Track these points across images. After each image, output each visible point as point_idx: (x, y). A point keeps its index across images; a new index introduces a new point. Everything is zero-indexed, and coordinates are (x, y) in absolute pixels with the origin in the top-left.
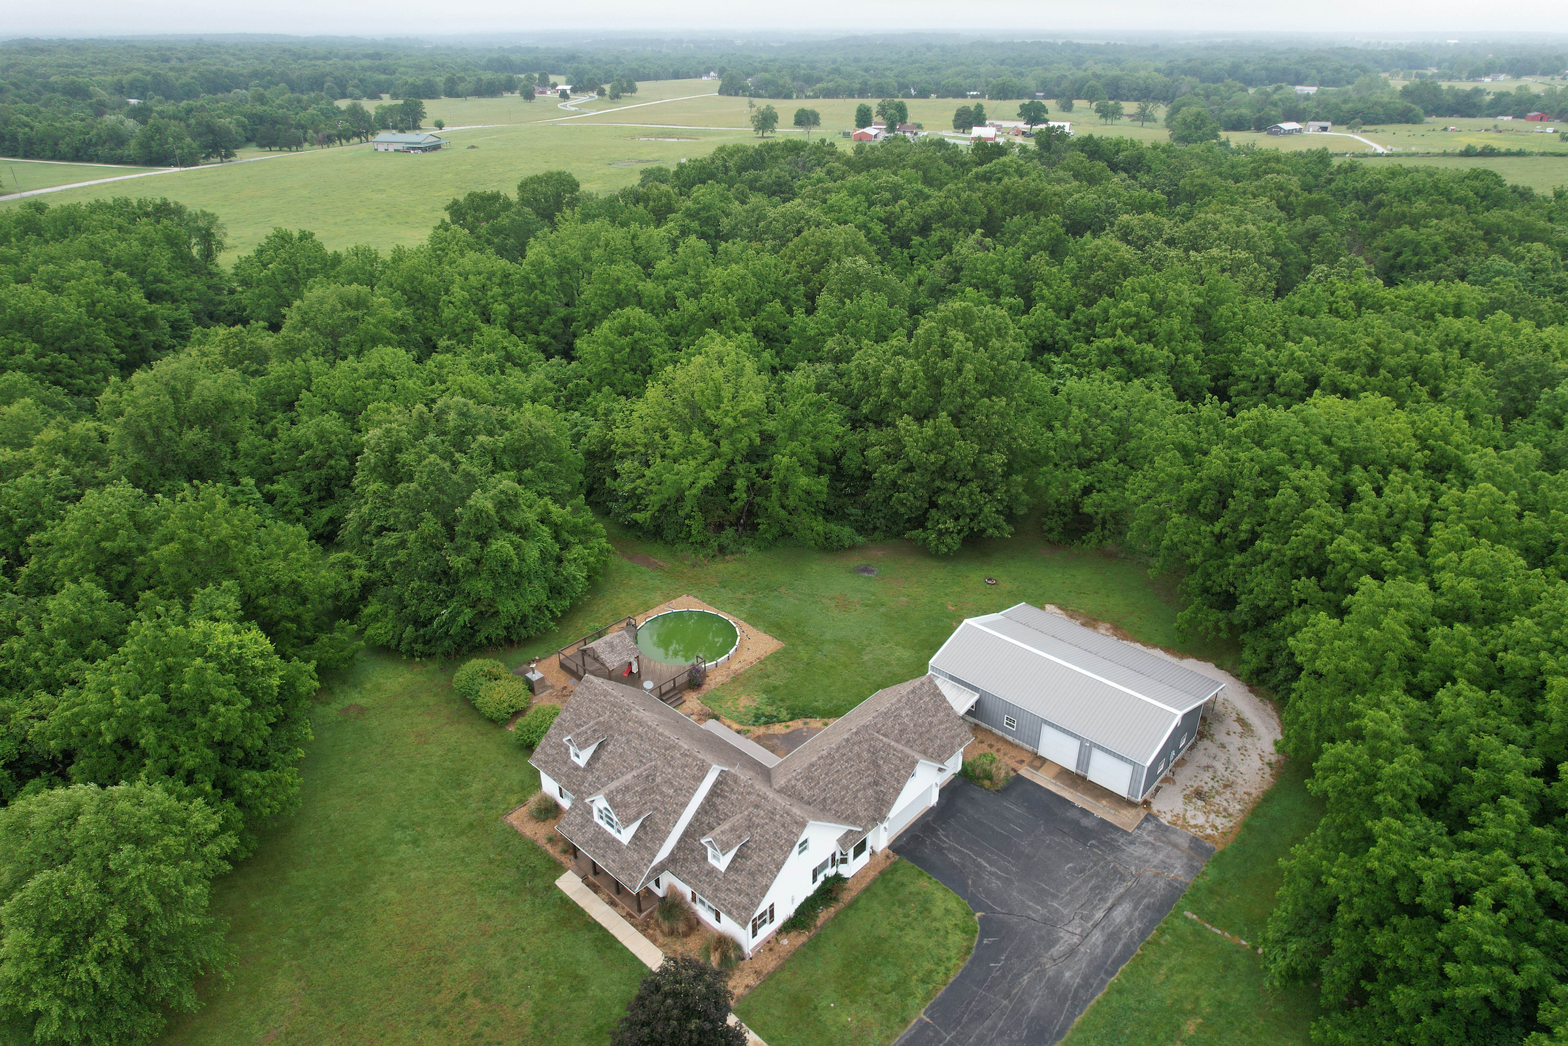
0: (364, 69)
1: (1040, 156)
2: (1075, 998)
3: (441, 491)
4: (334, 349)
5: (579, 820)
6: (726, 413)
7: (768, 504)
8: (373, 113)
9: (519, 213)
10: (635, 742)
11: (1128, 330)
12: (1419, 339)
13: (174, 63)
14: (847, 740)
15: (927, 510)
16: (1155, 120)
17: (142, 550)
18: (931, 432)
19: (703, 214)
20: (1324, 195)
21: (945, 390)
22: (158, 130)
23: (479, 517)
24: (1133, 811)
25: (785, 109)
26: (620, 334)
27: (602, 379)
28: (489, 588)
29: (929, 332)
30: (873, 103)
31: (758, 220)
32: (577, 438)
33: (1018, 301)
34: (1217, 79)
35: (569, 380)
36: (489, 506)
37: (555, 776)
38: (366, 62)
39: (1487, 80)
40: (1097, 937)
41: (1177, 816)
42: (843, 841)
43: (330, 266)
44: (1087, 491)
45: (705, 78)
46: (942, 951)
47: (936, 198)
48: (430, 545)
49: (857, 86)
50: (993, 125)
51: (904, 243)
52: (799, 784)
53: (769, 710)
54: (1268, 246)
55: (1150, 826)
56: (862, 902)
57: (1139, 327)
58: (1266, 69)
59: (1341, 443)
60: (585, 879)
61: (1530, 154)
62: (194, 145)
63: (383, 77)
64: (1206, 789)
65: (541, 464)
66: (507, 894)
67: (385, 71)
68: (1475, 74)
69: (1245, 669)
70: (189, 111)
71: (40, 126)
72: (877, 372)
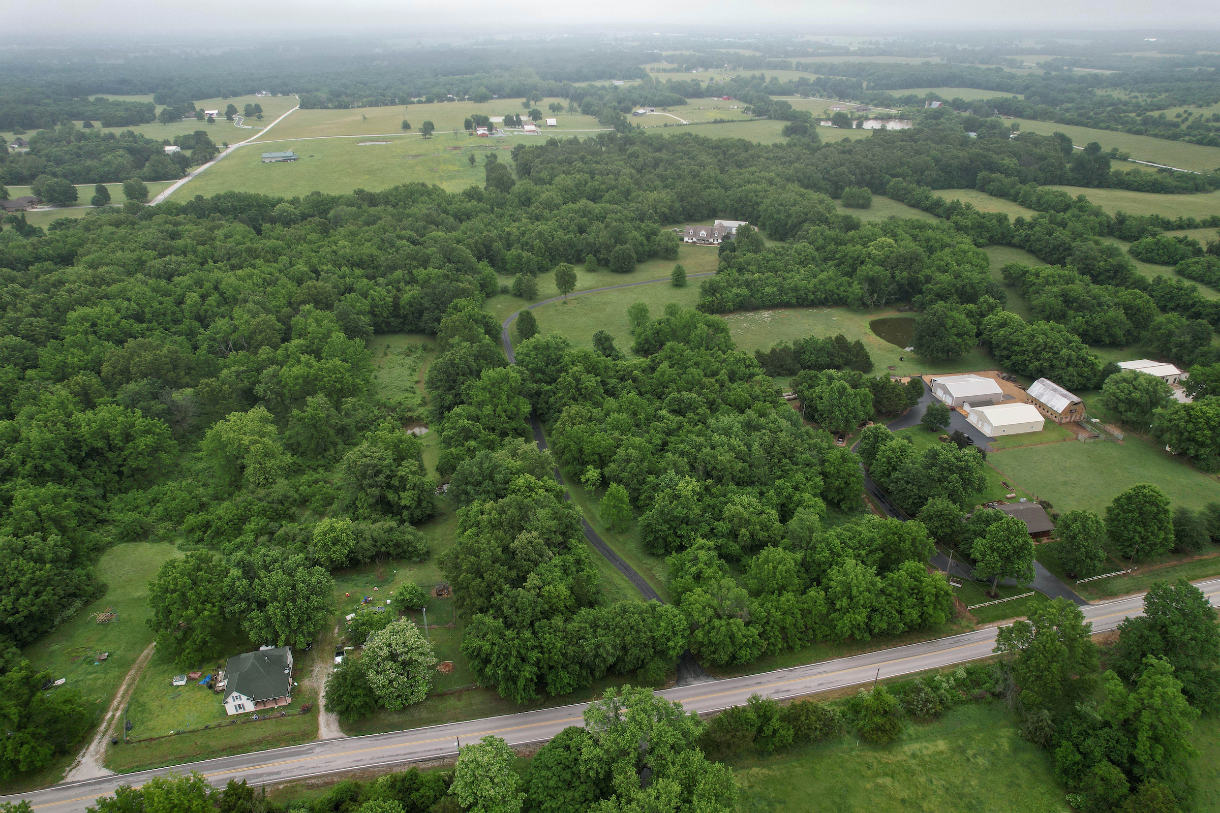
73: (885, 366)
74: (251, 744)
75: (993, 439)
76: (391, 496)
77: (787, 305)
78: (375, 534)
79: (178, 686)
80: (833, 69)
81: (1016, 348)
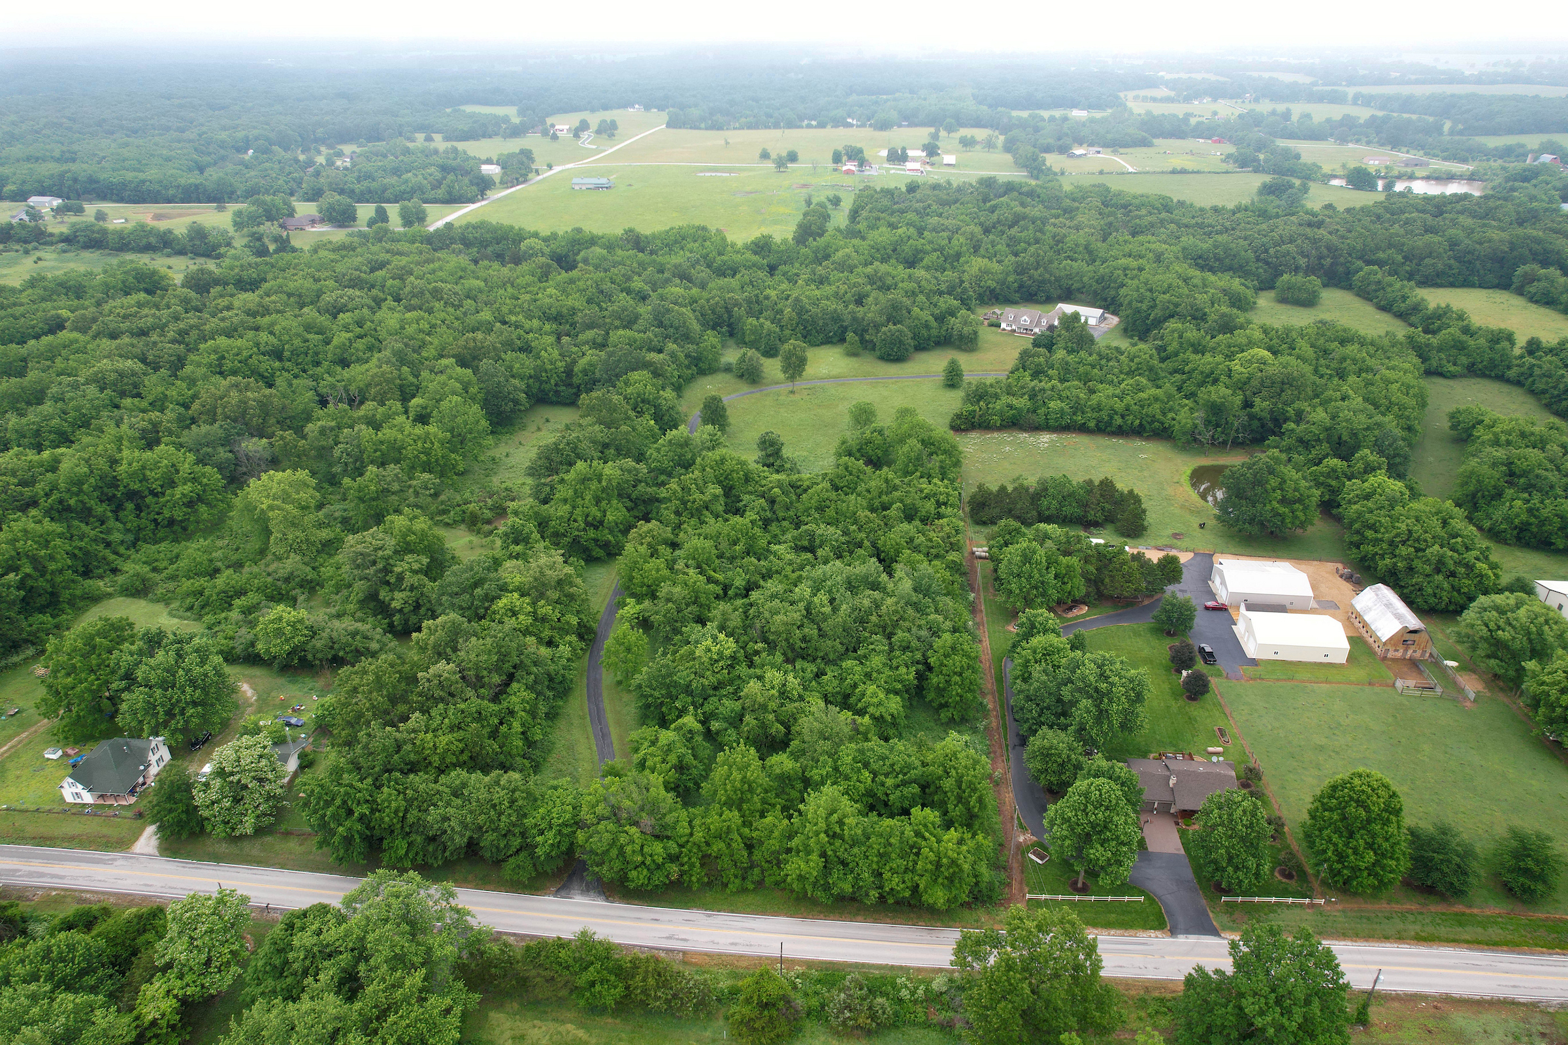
16: (997, 147)
39: (1197, 104)
61: (1204, 172)
68: (1191, 99)
73: (1170, 532)
74: (63, 839)
75: (1254, 662)
76: (383, 594)
77: (1083, 429)
78: (335, 634)
79: (48, 759)
80: (1407, 104)
81: (1369, 534)
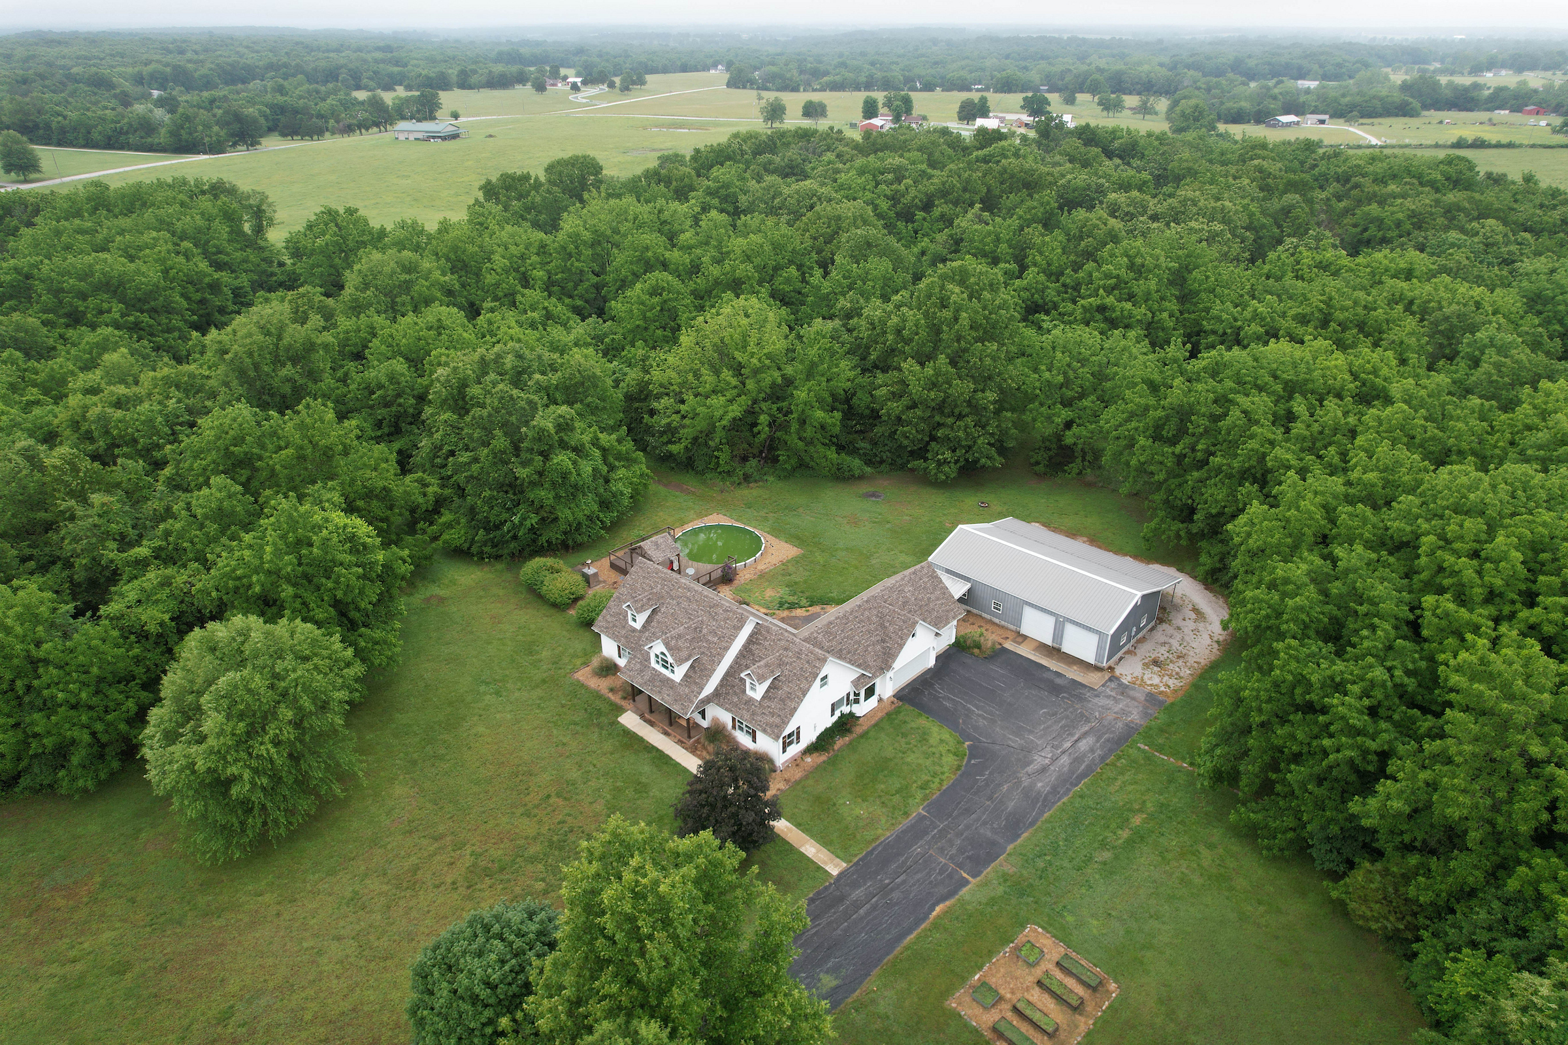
0: (376, 61)
1: (1039, 144)
2: (1045, 800)
3: (510, 414)
4: (392, 308)
5: (638, 666)
6: (752, 355)
7: (787, 437)
8: (390, 103)
9: (549, 192)
10: (685, 604)
11: (1110, 290)
12: (1370, 298)
13: (189, 55)
14: (859, 606)
15: (928, 443)
16: (1156, 113)
17: (260, 458)
18: (931, 372)
19: (723, 192)
20: (1307, 177)
21: (944, 336)
22: (187, 118)
23: (541, 435)
24: (1099, 674)
25: (794, 102)
26: (651, 295)
27: (637, 334)
28: (550, 496)
29: (931, 286)
30: (880, 96)
31: (774, 198)
32: (617, 383)
33: (1014, 267)
34: (1219, 72)
35: (606, 335)
36: (550, 426)
37: (614, 637)
38: (379, 55)
39: (1489, 75)
40: (1065, 760)
41: (1137, 678)
42: (856, 683)
43: (378, 238)
44: (1068, 425)
45: (712, 72)
46: (937, 768)
47: (938, 177)
48: (500, 459)
49: (863, 79)
50: (996, 117)
51: (908, 217)
52: (820, 636)
53: (791, 599)
54: (1241, 220)
55: (1113, 685)
56: (872, 734)
57: (1118, 287)
58: (1269, 64)
59: (1285, 376)
60: (642, 716)
61: (1520, 146)
62: (222, 134)
63: (396, 69)
64: (1162, 659)
65: (589, 399)
66: (578, 728)
67: (397, 63)
68: (1477, 69)
69: (1201, 570)
70: (212, 101)
71: (73, 115)
72: (883, 323)
